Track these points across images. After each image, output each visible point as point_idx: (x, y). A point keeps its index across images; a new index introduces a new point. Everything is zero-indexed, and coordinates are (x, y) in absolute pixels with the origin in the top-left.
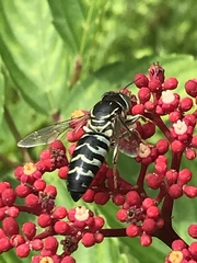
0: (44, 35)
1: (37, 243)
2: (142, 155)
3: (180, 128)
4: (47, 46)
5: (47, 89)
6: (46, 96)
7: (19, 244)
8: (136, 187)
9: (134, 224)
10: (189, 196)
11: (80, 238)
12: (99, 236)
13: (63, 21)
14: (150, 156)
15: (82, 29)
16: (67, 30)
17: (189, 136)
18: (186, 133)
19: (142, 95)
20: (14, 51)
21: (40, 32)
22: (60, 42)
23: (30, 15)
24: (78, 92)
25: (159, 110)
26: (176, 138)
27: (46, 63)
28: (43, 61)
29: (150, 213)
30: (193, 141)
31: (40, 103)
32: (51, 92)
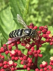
0: (12, 23)
2: (27, 47)
9: (25, 65)
10: (40, 57)
14: (30, 47)
17: (40, 41)
20: (4, 28)
21: (11, 23)
22: (16, 25)
23: (8, 18)
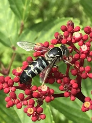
1: (25, 102)
3: (84, 48)
4: (8, 17)
5: (9, 36)
6: (9, 39)
7: (17, 103)
8: (65, 75)
9: (68, 91)
11: (44, 98)
12: (53, 98)
13: (14, 6)
15: (23, 9)
16: (16, 10)
17: (88, 52)
18: (87, 50)
19: (65, 35)
22: (14, 15)
24: (23, 37)
25: (73, 41)
26: (83, 53)
27: (8, 25)
28: (6, 24)
29: (74, 86)
30: (90, 54)
31: (6, 42)
32: (11, 37)
